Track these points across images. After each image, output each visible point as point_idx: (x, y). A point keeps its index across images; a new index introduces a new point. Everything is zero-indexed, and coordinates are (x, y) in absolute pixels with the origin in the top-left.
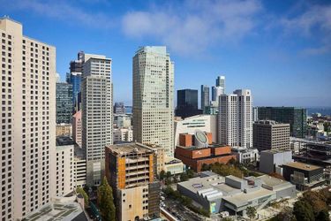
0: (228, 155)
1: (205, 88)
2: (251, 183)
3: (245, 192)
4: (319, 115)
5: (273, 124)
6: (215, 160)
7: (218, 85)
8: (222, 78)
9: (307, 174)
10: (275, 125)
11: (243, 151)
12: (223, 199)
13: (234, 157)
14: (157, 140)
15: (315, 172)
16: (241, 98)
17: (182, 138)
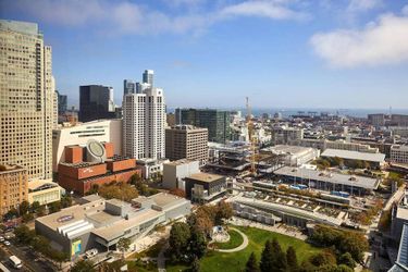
0: (131, 169)
1: (129, 84)
2: (137, 206)
3: (127, 218)
4: (252, 117)
5: (190, 129)
6: (112, 178)
7: (145, 80)
8: (150, 72)
9: (206, 185)
10: (193, 130)
11: (151, 164)
12: (92, 233)
13: (139, 171)
14: (20, 158)
15: (216, 183)
16: (150, 99)
17: (69, 151)
